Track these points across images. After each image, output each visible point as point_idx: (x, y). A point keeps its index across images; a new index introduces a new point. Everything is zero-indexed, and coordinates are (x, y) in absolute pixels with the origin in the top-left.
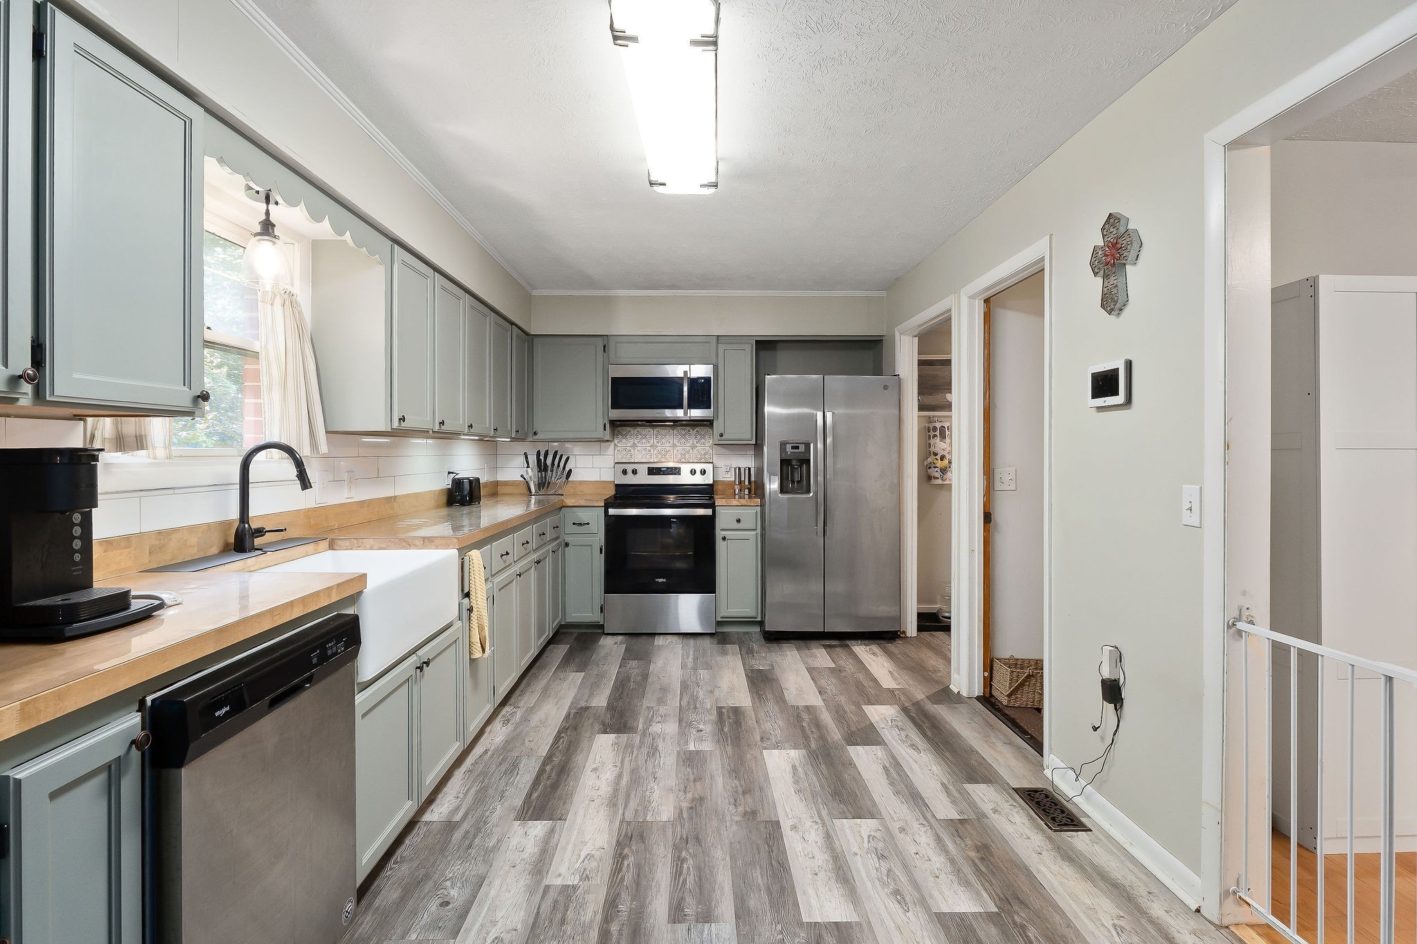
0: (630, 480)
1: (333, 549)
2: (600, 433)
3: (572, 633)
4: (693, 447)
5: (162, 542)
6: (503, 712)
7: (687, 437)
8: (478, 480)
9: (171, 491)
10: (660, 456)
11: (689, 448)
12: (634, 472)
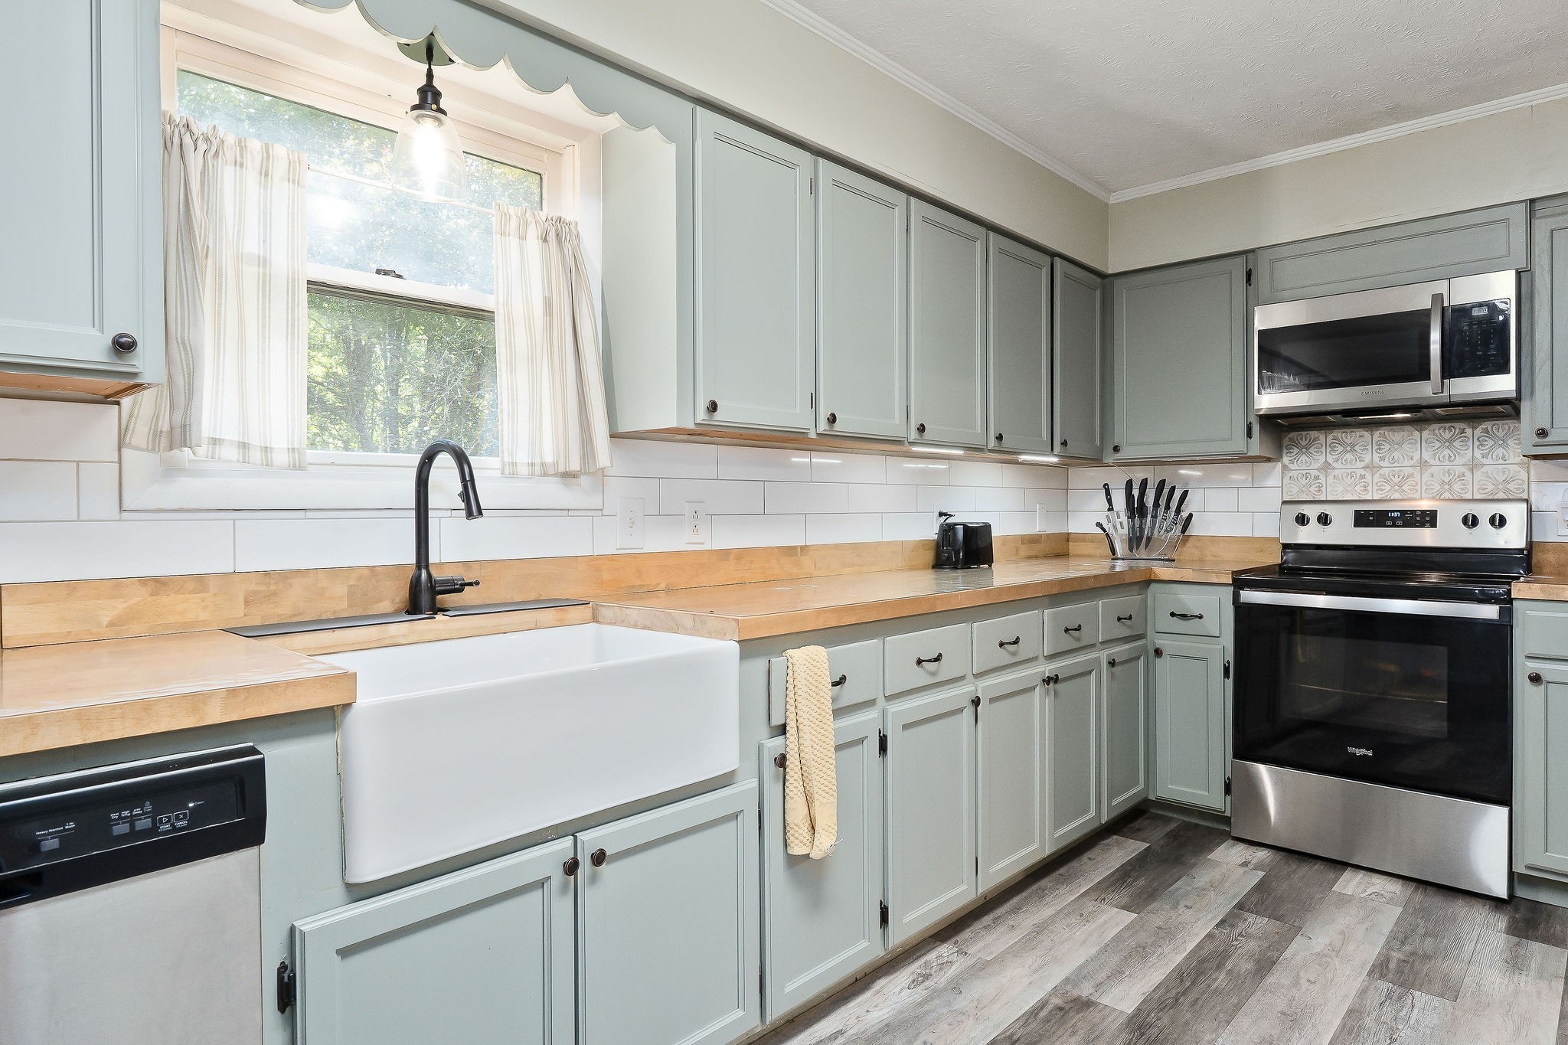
0: (1309, 535)
1: (597, 622)
2: (1238, 443)
3: (1169, 820)
4: (1473, 466)
5: (272, 588)
6: (932, 956)
7: (1457, 444)
8: (986, 528)
9: (302, 514)
10: (1388, 487)
11: (1462, 469)
12: (1324, 520)
